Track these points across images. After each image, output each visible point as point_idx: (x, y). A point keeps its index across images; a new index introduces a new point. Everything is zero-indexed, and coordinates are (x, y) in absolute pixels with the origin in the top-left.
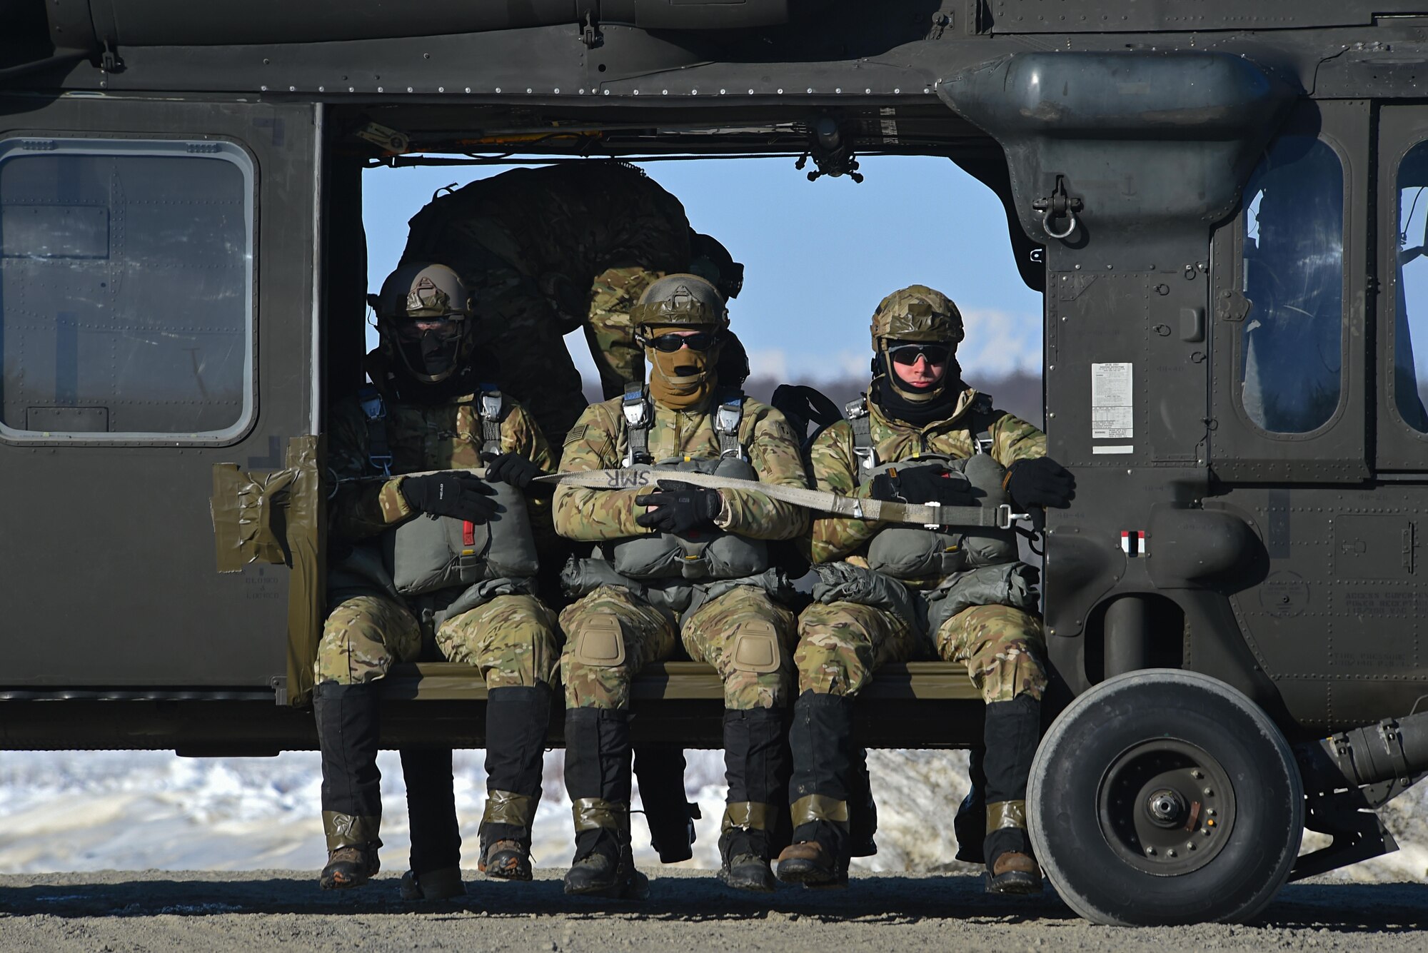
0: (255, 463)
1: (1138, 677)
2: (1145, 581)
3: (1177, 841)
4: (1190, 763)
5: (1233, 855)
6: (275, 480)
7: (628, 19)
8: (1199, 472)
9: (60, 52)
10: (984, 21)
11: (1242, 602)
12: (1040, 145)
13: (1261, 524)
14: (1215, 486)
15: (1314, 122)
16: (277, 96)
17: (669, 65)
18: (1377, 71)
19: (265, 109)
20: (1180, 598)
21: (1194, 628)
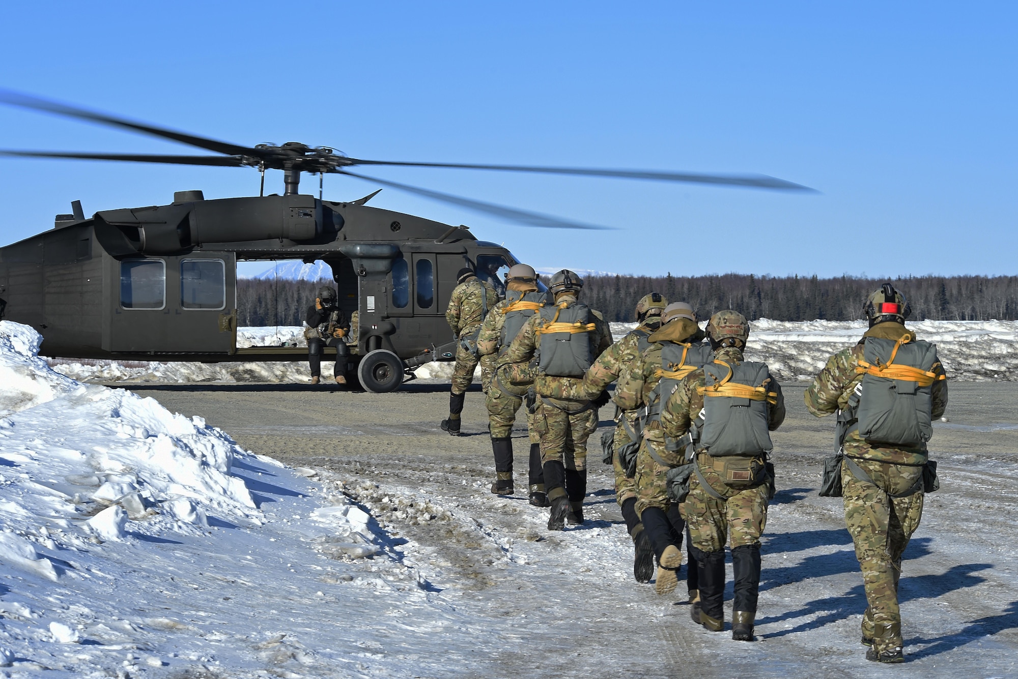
0: (226, 314)
1: (377, 351)
2: (377, 334)
3: (383, 379)
4: (386, 365)
5: (393, 380)
6: (229, 317)
7: (287, 238)
8: (386, 315)
9: (193, 244)
10: (345, 238)
11: (392, 337)
12: (359, 259)
13: (395, 324)
14: (388, 317)
15: (402, 256)
16: (228, 251)
17: (294, 245)
18: (412, 248)
19: (226, 253)
20: (382, 336)
21: (384, 342)
